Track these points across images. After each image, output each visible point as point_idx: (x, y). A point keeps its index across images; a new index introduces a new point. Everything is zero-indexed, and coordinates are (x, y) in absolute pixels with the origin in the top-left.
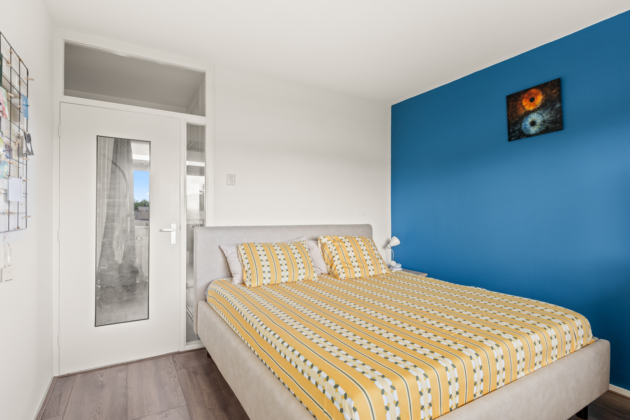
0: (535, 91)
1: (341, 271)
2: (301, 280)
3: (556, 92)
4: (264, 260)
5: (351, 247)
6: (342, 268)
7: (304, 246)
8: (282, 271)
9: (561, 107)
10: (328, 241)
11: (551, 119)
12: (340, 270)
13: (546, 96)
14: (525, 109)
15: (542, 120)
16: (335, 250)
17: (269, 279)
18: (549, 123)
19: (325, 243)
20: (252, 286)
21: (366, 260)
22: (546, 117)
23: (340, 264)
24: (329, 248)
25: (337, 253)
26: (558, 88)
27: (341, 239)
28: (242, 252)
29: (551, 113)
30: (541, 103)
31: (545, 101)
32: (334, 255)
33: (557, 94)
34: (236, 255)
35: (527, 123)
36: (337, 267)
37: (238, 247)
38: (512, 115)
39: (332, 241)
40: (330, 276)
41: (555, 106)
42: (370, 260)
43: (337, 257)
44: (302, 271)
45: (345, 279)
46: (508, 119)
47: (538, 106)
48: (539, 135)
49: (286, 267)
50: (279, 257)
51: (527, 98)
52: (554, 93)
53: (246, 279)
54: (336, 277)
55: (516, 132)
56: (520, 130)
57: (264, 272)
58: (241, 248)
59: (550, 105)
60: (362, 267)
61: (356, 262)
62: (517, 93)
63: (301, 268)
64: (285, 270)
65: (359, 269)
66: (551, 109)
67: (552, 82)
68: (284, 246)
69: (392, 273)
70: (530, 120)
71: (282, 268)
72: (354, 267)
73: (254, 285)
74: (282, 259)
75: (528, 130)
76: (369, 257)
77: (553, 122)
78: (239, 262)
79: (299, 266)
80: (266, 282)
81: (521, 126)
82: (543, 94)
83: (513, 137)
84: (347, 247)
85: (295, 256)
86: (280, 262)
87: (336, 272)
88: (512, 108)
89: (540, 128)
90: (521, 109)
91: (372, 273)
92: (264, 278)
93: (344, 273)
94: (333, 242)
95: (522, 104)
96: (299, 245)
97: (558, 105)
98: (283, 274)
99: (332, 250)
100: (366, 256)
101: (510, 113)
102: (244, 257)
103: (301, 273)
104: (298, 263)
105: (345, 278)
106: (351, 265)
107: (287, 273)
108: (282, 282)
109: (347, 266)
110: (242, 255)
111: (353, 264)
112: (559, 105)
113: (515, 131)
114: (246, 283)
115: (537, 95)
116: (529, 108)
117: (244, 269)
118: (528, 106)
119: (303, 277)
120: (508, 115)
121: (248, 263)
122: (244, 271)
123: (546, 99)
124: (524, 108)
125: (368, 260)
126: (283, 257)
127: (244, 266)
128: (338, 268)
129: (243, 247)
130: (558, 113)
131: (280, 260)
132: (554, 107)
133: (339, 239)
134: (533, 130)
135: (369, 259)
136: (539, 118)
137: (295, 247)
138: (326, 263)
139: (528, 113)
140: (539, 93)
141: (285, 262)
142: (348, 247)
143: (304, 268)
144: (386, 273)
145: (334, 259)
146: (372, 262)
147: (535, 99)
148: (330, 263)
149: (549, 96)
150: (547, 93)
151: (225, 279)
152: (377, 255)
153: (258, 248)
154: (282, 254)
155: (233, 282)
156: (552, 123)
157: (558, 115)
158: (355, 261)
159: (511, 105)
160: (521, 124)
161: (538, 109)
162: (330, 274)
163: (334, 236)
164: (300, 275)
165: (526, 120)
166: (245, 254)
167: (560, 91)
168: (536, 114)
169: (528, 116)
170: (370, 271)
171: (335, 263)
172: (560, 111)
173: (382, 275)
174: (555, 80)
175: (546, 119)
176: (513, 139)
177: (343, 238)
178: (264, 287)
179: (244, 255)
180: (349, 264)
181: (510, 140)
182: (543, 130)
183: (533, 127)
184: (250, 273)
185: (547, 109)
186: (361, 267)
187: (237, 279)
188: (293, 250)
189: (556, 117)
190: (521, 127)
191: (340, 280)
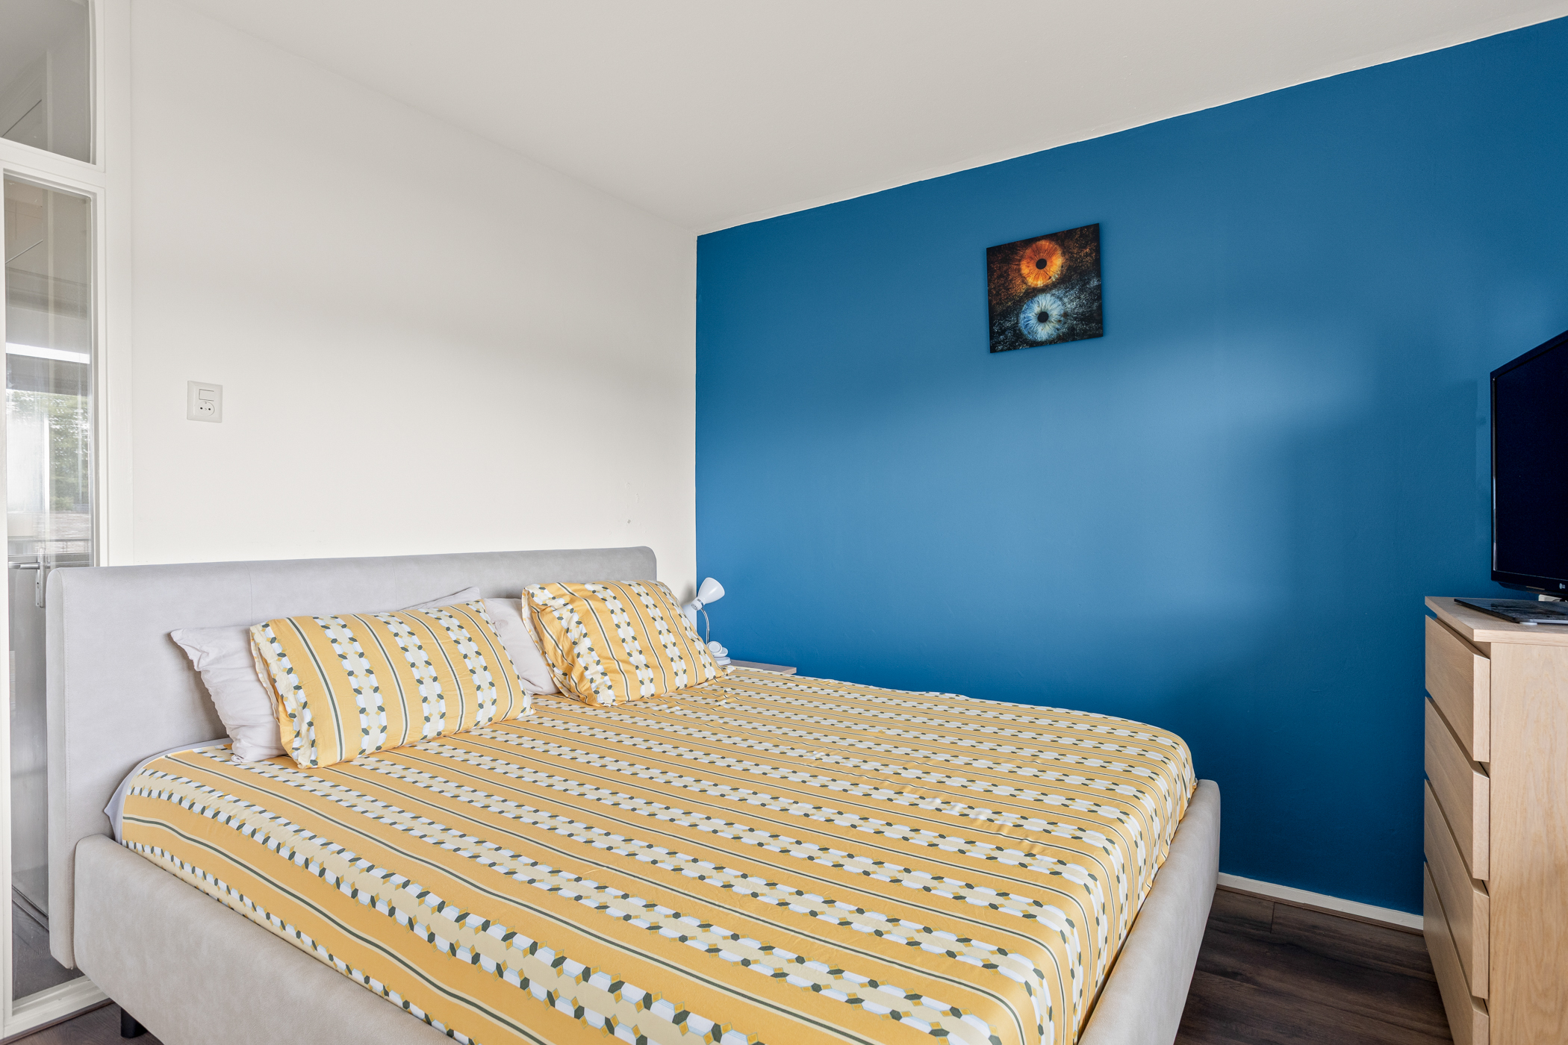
0: (1049, 246)
1: (600, 684)
2: (484, 721)
3: (1091, 253)
4: (360, 672)
5: (624, 611)
6: (602, 674)
7: (484, 616)
8: (425, 700)
9: (1099, 287)
10: (554, 598)
11: (1081, 311)
12: (599, 679)
13: (1071, 259)
14: (1026, 284)
15: (1062, 312)
16: (579, 623)
17: (382, 731)
18: (1075, 319)
19: (546, 605)
20: (322, 763)
21: (665, 646)
22: (1069, 306)
23: (598, 663)
24: (560, 618)
25: (584, 632)
26: (1094, 244)
27: (594, 592)
28: (270, 651)
29: (1079, 298)
30: (1059, 273)
31: (1067, 270)
32: (577, 636)
33: (1092, 257)
34: (242, 660)
35: (1030, 315)
36: (587, 673)
37: (248, 636)
38: (998, 294)
39: (567, 599)
40: (565, 701)
41: (1088, 283)
42: (674, 644)
43: (587, 643)
44: (486, 695)
45: (614, 704)
46: (990, 302)
47: (1054, 280)
48: (1055, 343)
49: (437, 688)
50: (410, 657)
51: (1031, 258)
52: (1087, 255)
53: (291, 742)
54: (585, 700)
55: (1007, 333)
56: (1015, 328)
57: (363, 711)
58: (261, 637)
59: (1078, 281)
60: (656, 667)
61: (641, 652)
62: (1009, 244)
63: (485, 685)
64: (433, 698)
65: (650, 673)
66: (1080, 289)
67: (1082, 229)
68: (418, 619)
69: (727, 675)
70: (1036, 309)
71: (423, 691)
72: (637, 667)
73: (328, 756)
74: (420, 663)
75: (1033, 331)
76: (671, 638)
77: (1084, 318)
78: (257, 684)
79: (477, 679)
80: (368, 743)
81: (1018, 321)
82: (1064, 254)
83: (999, 343)
84: (612, 612)
85: (462, 649)
86: (416, 674)
87: (584, 688)
88: (999, 277)
89: (1058, 329)
90: (1019, 281)
91: (681, 681)
92: (366, 732)
93: (610, 687)
94: (572, 601)
95: (1019, 270)
96: (467, 616)
97: (1094, 283)
98: (426, 709)
99: (569, 623)
100: (663, 635)
101: (994, 288)
102: (277, 668)
103: (484, 701)
104: (473, 672)
105: (614, 700)
106: (629, 663)
107: (442, 706)
108: (426, 737)
109: (617, 667)
110: (272, 660)
111: (631, 659)
112: (1096, 283)
113: (1005, 330)
114: (294, 755)
115: (1051, 254)
116: (1035, 282)
117: (281, 708)
118: (1032, 276)
119: (491, 711)
120: (990, 292)
121: (298, 688)
122: (282, 716)
123: (1070, 266)
124: (1024, 282)
125: (670, 646)
126: (423, 655)
127: (280, 698)
128: (592, 674)
129: (270, 632)
130: (1095, 300)
131: (413, 665)
132: (1085, 284)
133: (586, 590)
134: (1043, 332)
135: (671, 642)
136: (1055, 305)
137: (455, 622)
138: (550, 662)
139: (1033, 293)
140: (1055, 250)
141: (432, 671)
142: (616, 614)
143: (492, 684)
144: (715, 677)
145: (576, 651)
146: (680, 650)
147: (1048, 263)
148: (563, 661)
149: (1076, 260)
150: (1072, 253)
151: (196, 750)
152: (688, 629)
153: (330, 634)
154: (420, 648)
155: (234, 758)
156: (1081, 320)
157: (1093, 304)
158: (637, 650)
159: (995, 271)
160: (1017, 316)
161: (1054, 285)
162: (559, 693)
163: (570, 582)
164: (481, 706)
165: (1029, 308)
166: (282, 655)
167: (1098, 250)
168: (1048, 296)
169: (1032, 298)
170: (676, 674)
171: (581, 662)
172: (1098, 295)
173: (706, 684)
174: (1088, 227)
175: (1069, 310)
176: (1000, 348)
177: (598, 587)
178: (364, 761)
179: (279, 660)
180: (623, 661)
181: (993, 350)
182: (1063, 333)
183: (1042, 324)
184: (308, 719)
185: (1072, 289)
186: (654, 667)
187: (252, 746)
188: (453, 631)
189: (1090, 307)
190: (1017, 323)
191: (600, 708)
